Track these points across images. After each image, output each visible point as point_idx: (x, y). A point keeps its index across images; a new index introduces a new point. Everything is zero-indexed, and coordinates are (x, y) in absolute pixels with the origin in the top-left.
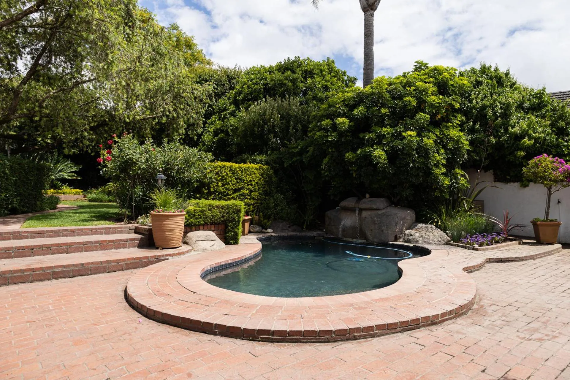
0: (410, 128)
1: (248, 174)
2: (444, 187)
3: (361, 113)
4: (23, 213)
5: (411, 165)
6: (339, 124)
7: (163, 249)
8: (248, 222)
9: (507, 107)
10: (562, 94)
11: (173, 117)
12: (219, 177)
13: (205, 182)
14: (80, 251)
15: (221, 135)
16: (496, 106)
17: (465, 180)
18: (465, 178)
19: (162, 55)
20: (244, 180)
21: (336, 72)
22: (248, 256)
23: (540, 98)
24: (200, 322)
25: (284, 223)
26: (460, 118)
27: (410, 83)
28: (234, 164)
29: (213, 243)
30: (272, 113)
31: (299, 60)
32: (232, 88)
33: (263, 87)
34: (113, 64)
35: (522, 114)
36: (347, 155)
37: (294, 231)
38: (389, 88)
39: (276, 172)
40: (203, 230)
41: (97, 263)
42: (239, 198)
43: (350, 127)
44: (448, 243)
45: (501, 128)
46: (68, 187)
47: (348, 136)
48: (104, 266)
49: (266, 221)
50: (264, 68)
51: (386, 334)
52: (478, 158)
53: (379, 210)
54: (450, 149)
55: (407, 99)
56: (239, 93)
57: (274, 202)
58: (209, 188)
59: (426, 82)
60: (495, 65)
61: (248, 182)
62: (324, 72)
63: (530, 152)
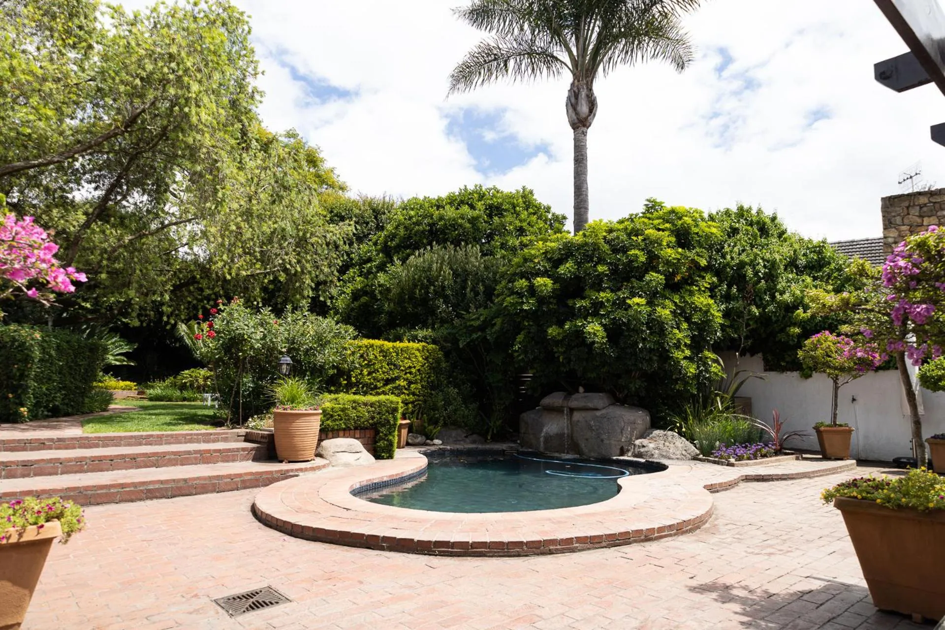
0: (638, 293)
1: (405, 358)
2: (689, 377)
3: (570, 271)
4: (67, 415)
5: (641, 345)
6: (538, 286)
7: (290, 462)
8: (404, 428)
9: (772, 265)
10: (869, 242)
11: (296, 271)
12: (364, 361)
13: (344, 368)
14: (174, 465)
15: (364, 299)
16: (758, 264)
17: (720, 368)
18: (719, 364)
19: (286, 188)
20: (400, 366)
21: (536, 207)
22: (411, 472)
23: (820, 253)
24: (363, 535)
25: (459, 431)
26: (710, 279)
27: (638, 230)
28: (386, 343)
29: (358, 455)
30: (441, 268)
31: (481, 190)
32: (380, 228)
33: (428, 228)
34: (224, 204)
35: (794, 275)
36: (550, 331)
37: (474, 442)
38: (609, 237)
39: (447, 354)
40: (344, 436)
41: (205, 478)
42: (392, 393)
43: (554, 290)
44: (695, 458)
45: (766, 294)
46: (112, 378)
47: (551, 303)
48: (213, 484)
49: (431, 427)
50: (430, 201)
51: (589, 549)
52: (736, 336)
53: (597, 409)
54: (695, 323)
55: (632, 252)
56: (393, 236)
57: (443, 400)
58: (349, 377)
59: (659, 230)
60: (757, 206)
61: (406, 369)
62: (518, 208)
63: (808, 328)
